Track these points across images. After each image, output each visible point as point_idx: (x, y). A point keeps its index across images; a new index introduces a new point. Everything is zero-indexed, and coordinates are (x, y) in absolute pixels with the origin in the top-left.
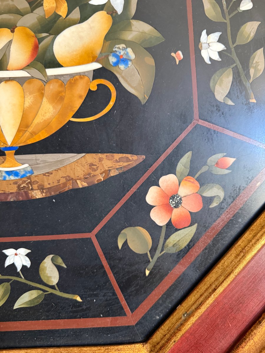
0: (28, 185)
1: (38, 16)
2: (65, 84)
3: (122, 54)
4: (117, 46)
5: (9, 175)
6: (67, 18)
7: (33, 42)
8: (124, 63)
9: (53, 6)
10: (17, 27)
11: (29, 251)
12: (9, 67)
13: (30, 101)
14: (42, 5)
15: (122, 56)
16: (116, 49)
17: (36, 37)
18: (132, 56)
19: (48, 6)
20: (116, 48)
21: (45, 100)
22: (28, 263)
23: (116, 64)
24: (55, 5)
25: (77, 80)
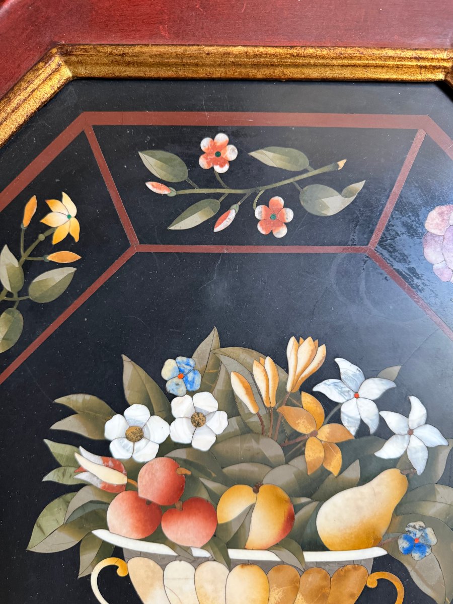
1: (295, 470)
2: (331, 576)
3: (418, 536)
4: (412, 524)
6: (341, 476)
7: (286, 511)
8: (419, 550)
9: (320, 457)
10: (262, 485)
12: (248, 544)
13: (277, 597)
14: (303, 453)
15: (418, 539)
16: (411, 529)
17: (291, 502)
18: (432, 539)
19: (311, 455)
20: (409, 526)
21: (299, 597)
23: (408, 551)
24: (322, 455)
25: (349, 571)
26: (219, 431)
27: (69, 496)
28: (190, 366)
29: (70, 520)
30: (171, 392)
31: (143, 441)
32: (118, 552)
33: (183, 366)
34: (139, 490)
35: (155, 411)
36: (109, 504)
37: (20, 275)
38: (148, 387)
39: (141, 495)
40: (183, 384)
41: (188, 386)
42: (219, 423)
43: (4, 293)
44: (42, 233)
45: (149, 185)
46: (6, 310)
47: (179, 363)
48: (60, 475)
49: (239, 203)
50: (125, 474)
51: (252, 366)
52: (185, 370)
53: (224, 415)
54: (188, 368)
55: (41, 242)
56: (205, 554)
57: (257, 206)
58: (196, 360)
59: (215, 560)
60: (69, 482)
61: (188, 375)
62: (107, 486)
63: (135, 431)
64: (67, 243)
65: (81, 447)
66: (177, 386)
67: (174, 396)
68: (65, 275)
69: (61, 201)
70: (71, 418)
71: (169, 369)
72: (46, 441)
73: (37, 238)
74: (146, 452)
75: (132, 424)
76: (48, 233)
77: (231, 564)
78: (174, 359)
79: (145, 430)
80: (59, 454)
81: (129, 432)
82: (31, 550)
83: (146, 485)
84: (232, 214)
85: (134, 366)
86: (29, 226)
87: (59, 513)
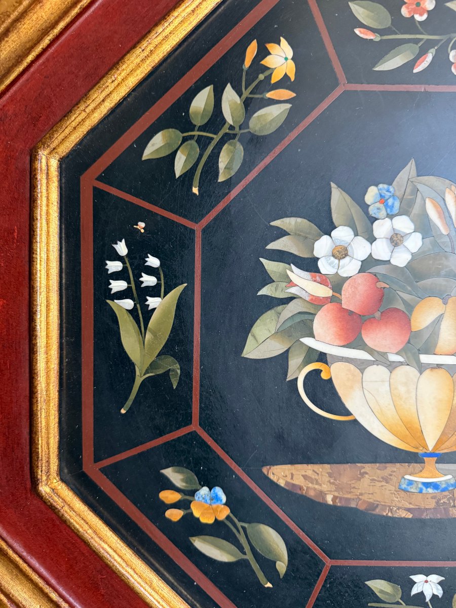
0: (449, 501)
5: (427, 488)
10: (451, 297)
11: (443, 578)
12: (437, 350)
22: (439, 592)
26: (415, 249)
27: (280, 308)
28: (390, 192)
29: (281, 330)
30: (373, 215)
31: (347, 259)
32: (322, 357)
33: (384, 192)
34: (343, 302)
35: (359, 232)
36: (315, 314)
37: (241, 110)
38: (353, 211)
39: (344, 306)
40: (384, 209)
41: (389, 210)
42: (415, 243)
43: (227, 126)
44: (262, 73)
45: (357, 31)
46: (228, 142)
47: (381, 189)
48: (273, 289)
49: (436, 48)
50: (330, 288)
51: (445, 193)
52: (386, 196)
53: (418, 236)
54: (388, 194)
55: (261, 81)
56: (399, 359)
57: (451, 51)
58: (396, 188)
59: (408, 365)
60: (281, 295)
61: (389, 201)
62: (314, 298)
63: (340, 250)
64: (284, 82)
65: (292, 265)
66: (378, 211)
67: (376, 219)
68: (281, 111)
69: (279, 45)
70: (285, 239)
71: (371, 194)
72: (261, 259)
73: (257, 77)
74: (350, 268)
75: (338, 244)
76: (267, 73)
77: (422, 368)
78: (377, 185)
79: (349, 249)
80: (273, 271)
81: (335, 251)
82: (245, 356)
83: (349, 297)
84: (429, 58)
85: (341, 193)
86: (250, 67)
87: (271, 323)
